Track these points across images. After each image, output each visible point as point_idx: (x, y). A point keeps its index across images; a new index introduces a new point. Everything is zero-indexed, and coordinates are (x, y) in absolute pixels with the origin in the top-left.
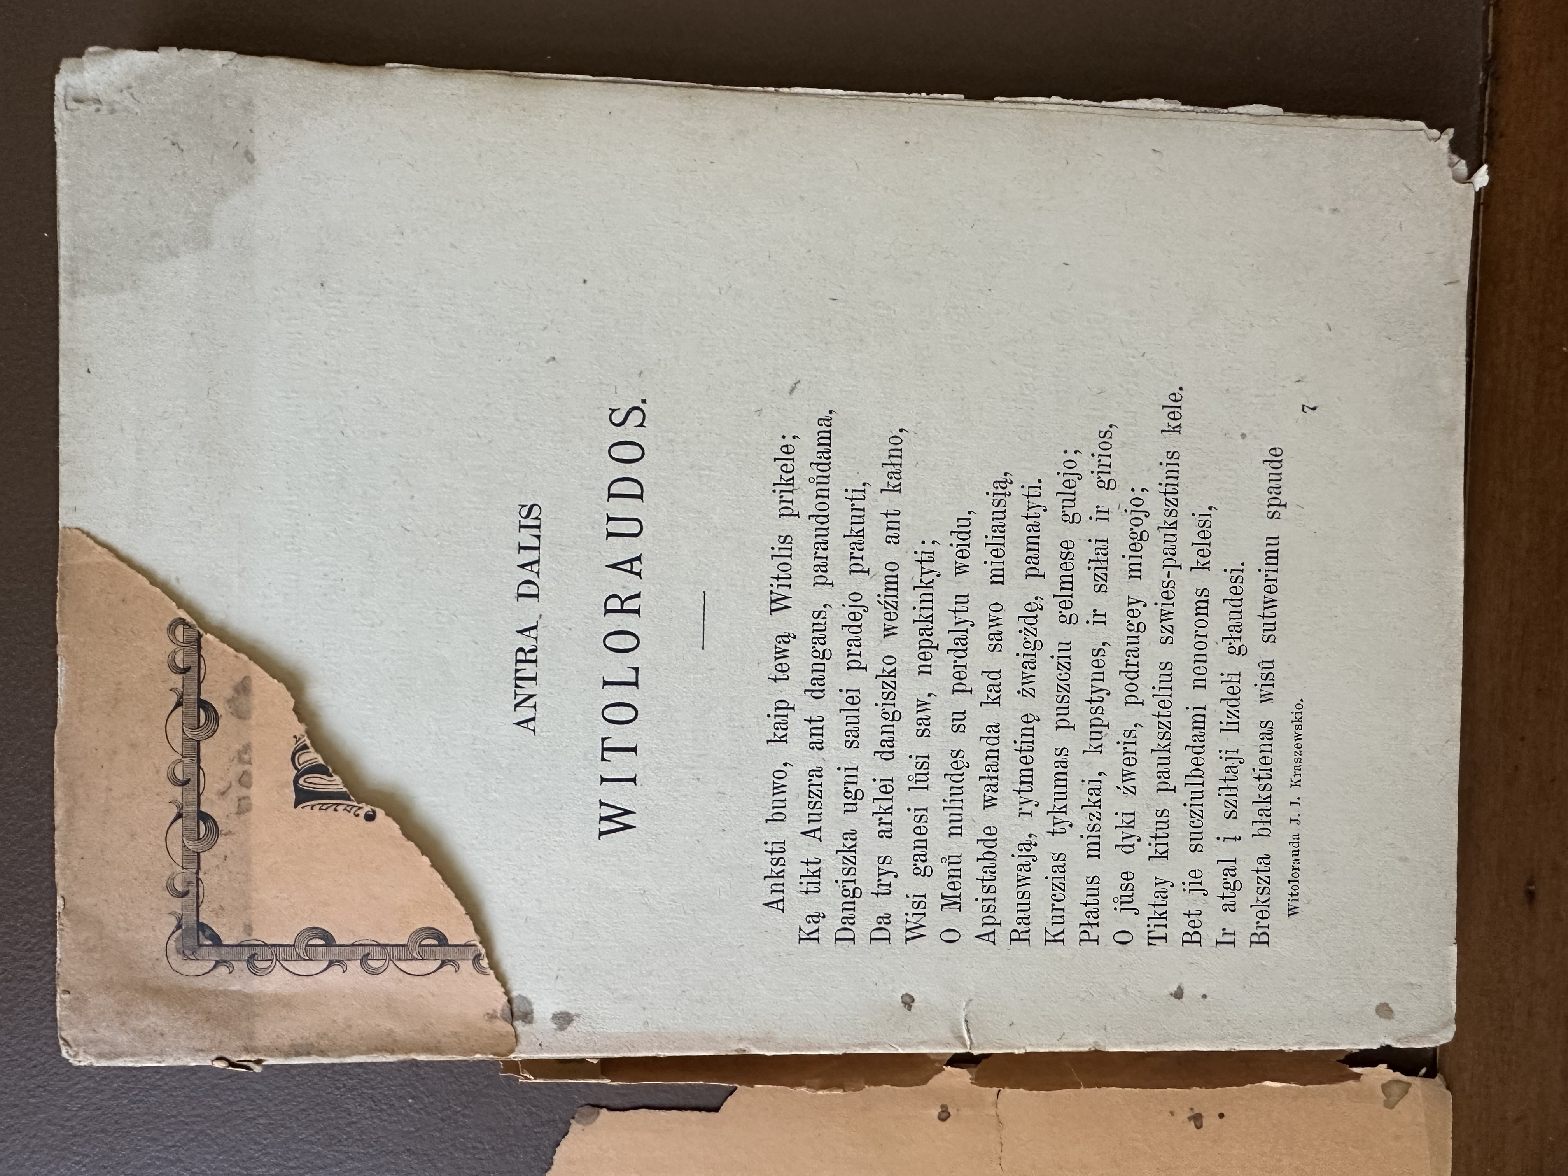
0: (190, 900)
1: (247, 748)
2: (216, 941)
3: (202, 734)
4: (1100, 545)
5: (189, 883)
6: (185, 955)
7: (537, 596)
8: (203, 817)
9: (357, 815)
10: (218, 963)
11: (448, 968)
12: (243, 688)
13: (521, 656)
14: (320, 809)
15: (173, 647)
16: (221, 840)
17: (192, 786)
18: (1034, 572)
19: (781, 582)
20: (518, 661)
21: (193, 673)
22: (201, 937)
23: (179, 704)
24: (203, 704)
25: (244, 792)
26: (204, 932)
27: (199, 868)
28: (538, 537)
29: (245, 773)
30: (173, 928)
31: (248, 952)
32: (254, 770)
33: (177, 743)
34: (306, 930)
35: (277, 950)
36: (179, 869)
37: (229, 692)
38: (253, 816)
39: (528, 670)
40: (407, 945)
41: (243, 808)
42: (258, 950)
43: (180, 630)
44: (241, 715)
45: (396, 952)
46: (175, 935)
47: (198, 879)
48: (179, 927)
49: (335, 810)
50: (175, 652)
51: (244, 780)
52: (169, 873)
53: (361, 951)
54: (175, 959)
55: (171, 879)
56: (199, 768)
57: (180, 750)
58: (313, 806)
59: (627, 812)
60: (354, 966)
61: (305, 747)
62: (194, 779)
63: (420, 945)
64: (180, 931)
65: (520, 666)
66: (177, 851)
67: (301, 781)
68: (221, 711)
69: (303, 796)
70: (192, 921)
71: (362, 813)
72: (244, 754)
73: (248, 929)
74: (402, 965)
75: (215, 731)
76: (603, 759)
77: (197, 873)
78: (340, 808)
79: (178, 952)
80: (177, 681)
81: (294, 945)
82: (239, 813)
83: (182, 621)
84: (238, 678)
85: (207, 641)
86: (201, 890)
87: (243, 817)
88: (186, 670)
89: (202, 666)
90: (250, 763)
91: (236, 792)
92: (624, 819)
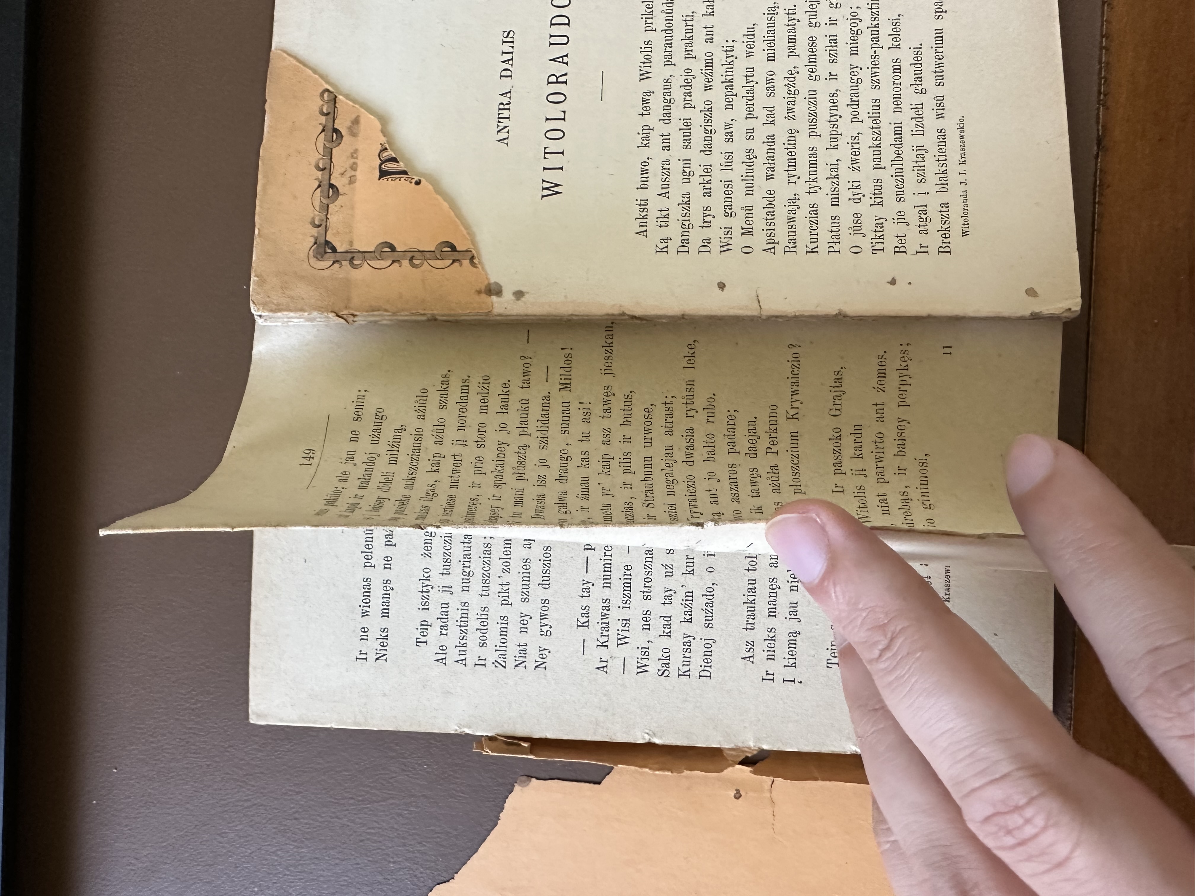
0: (322, 229)
1: (356, 151)
2: (334, 250)
3: (334, 145)
4: (832, 38)
5: (323, 220)
6: (317, 258)
7: (511, 76)
8: (332, 186)
9: (411, 183)
10: (334, 262)
11: (456, 264)
12: (356, 121)
13: (502, 107)
14: (392, 180)
15: (322, 103)
16: (340, 197)
17: (327, 171)
18: (792, 53)
19: (646, 65)
20: (500, 109)
21: (331, 116)
22: (327, 249)
23: (323, 131)
24: (336, 131)
25: (353, 173)
26: (328, 245)
27: (328, 213)
28: (512, 47)
29: (355, 163)
30: (312, 244)
31: (349, 256)
32: (359, 162)
33: (321, 149)
34: (380, 244)
35: (366, 254)
36: (317, 213)
37: (349, 124)
38: (357, 184)
39: (506, 114)
40: (434, 251)
41: (352, 181)
42: (355, 255)
43: (326, 95)
44: (354, 134)
45: (428, 255)
46: (313, 248)
47: (327, 218)
48: (315, 243)
49: (400, 180)
50: (323, 105)
51: (354, 167)
52: (312, 215)
53: (410, 255)
54: (313, 261)
55: (313, 219)
56: (331, 162)
57: (322, 154)
58: (389, 178)
59: (557, 185)
60: (406, 263)
61: (386, 149)
62: (328, 167)
63: (441, 251)
64: (316, 245)
65: (501, 112)
66: (317, 204)
67: (383, 166)
68: (344, 133)
69: (383, 174)
70: (322, 240)
71: (414, 181)
72: (354, 154)
73: (351, 243)
74: (432, 262)
75: (340, 143)
76: (545, 158)
77: (327, 215)
78: (402, 179)
79: (314, 257)
80: (323, 119)
81: (374, 252)
82: (350, 184)
83: (327, 90)
84: (354, 116)
85: (340, 99)
86: (328, 224)
87: (351, 186)
88: (327, 114)
89: (336, 112)
90: (357, 158)
91: (350, 173)
92: (556, 189)
